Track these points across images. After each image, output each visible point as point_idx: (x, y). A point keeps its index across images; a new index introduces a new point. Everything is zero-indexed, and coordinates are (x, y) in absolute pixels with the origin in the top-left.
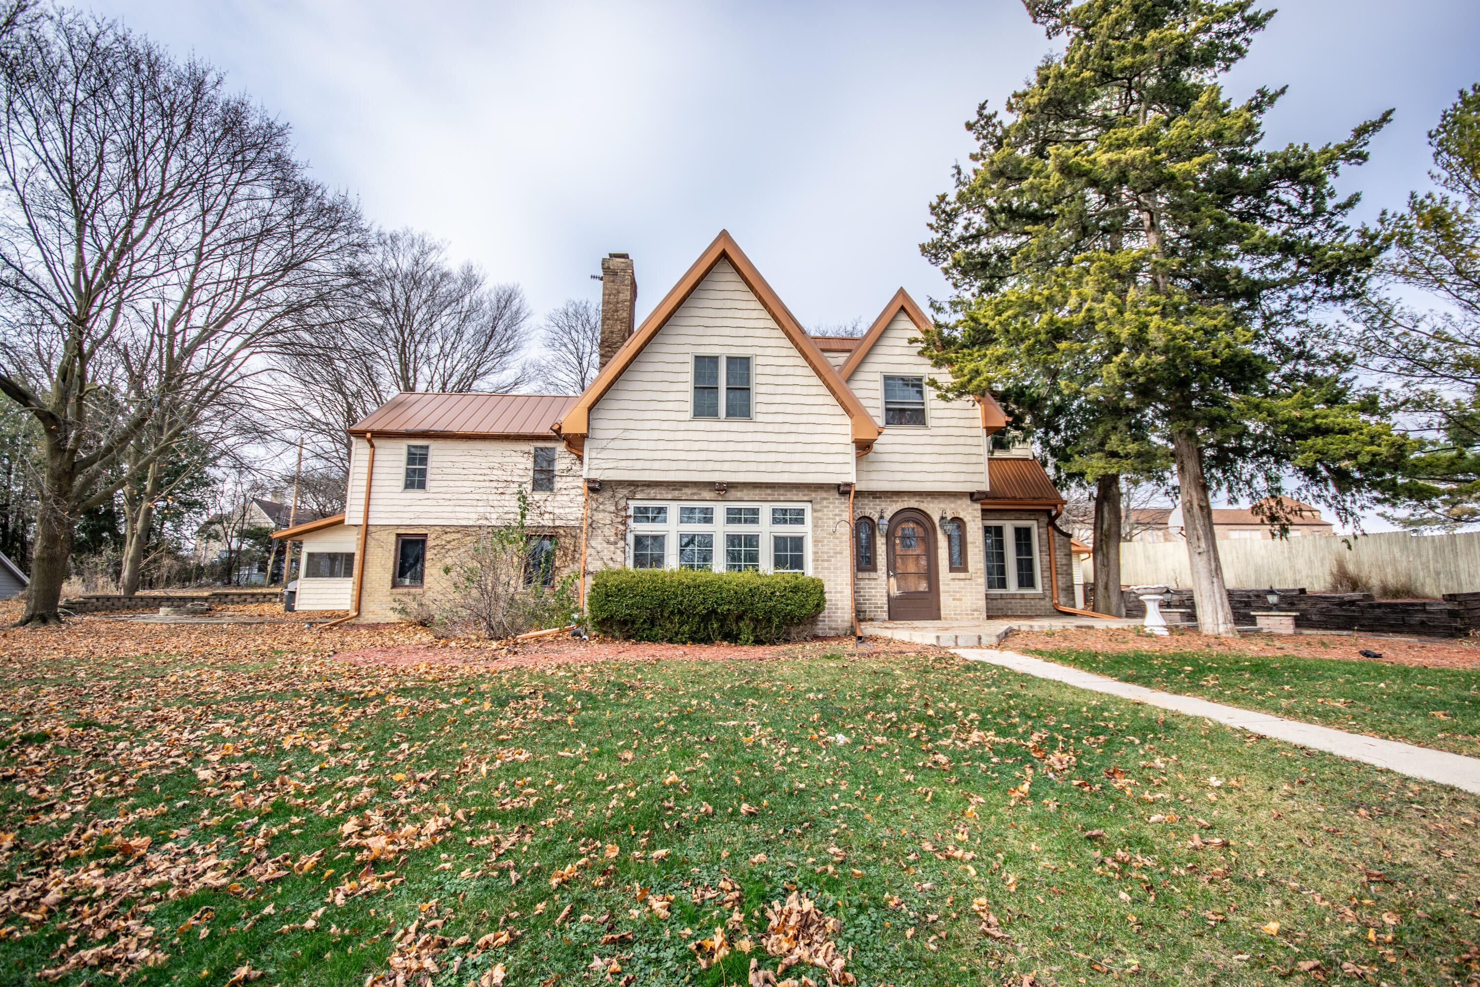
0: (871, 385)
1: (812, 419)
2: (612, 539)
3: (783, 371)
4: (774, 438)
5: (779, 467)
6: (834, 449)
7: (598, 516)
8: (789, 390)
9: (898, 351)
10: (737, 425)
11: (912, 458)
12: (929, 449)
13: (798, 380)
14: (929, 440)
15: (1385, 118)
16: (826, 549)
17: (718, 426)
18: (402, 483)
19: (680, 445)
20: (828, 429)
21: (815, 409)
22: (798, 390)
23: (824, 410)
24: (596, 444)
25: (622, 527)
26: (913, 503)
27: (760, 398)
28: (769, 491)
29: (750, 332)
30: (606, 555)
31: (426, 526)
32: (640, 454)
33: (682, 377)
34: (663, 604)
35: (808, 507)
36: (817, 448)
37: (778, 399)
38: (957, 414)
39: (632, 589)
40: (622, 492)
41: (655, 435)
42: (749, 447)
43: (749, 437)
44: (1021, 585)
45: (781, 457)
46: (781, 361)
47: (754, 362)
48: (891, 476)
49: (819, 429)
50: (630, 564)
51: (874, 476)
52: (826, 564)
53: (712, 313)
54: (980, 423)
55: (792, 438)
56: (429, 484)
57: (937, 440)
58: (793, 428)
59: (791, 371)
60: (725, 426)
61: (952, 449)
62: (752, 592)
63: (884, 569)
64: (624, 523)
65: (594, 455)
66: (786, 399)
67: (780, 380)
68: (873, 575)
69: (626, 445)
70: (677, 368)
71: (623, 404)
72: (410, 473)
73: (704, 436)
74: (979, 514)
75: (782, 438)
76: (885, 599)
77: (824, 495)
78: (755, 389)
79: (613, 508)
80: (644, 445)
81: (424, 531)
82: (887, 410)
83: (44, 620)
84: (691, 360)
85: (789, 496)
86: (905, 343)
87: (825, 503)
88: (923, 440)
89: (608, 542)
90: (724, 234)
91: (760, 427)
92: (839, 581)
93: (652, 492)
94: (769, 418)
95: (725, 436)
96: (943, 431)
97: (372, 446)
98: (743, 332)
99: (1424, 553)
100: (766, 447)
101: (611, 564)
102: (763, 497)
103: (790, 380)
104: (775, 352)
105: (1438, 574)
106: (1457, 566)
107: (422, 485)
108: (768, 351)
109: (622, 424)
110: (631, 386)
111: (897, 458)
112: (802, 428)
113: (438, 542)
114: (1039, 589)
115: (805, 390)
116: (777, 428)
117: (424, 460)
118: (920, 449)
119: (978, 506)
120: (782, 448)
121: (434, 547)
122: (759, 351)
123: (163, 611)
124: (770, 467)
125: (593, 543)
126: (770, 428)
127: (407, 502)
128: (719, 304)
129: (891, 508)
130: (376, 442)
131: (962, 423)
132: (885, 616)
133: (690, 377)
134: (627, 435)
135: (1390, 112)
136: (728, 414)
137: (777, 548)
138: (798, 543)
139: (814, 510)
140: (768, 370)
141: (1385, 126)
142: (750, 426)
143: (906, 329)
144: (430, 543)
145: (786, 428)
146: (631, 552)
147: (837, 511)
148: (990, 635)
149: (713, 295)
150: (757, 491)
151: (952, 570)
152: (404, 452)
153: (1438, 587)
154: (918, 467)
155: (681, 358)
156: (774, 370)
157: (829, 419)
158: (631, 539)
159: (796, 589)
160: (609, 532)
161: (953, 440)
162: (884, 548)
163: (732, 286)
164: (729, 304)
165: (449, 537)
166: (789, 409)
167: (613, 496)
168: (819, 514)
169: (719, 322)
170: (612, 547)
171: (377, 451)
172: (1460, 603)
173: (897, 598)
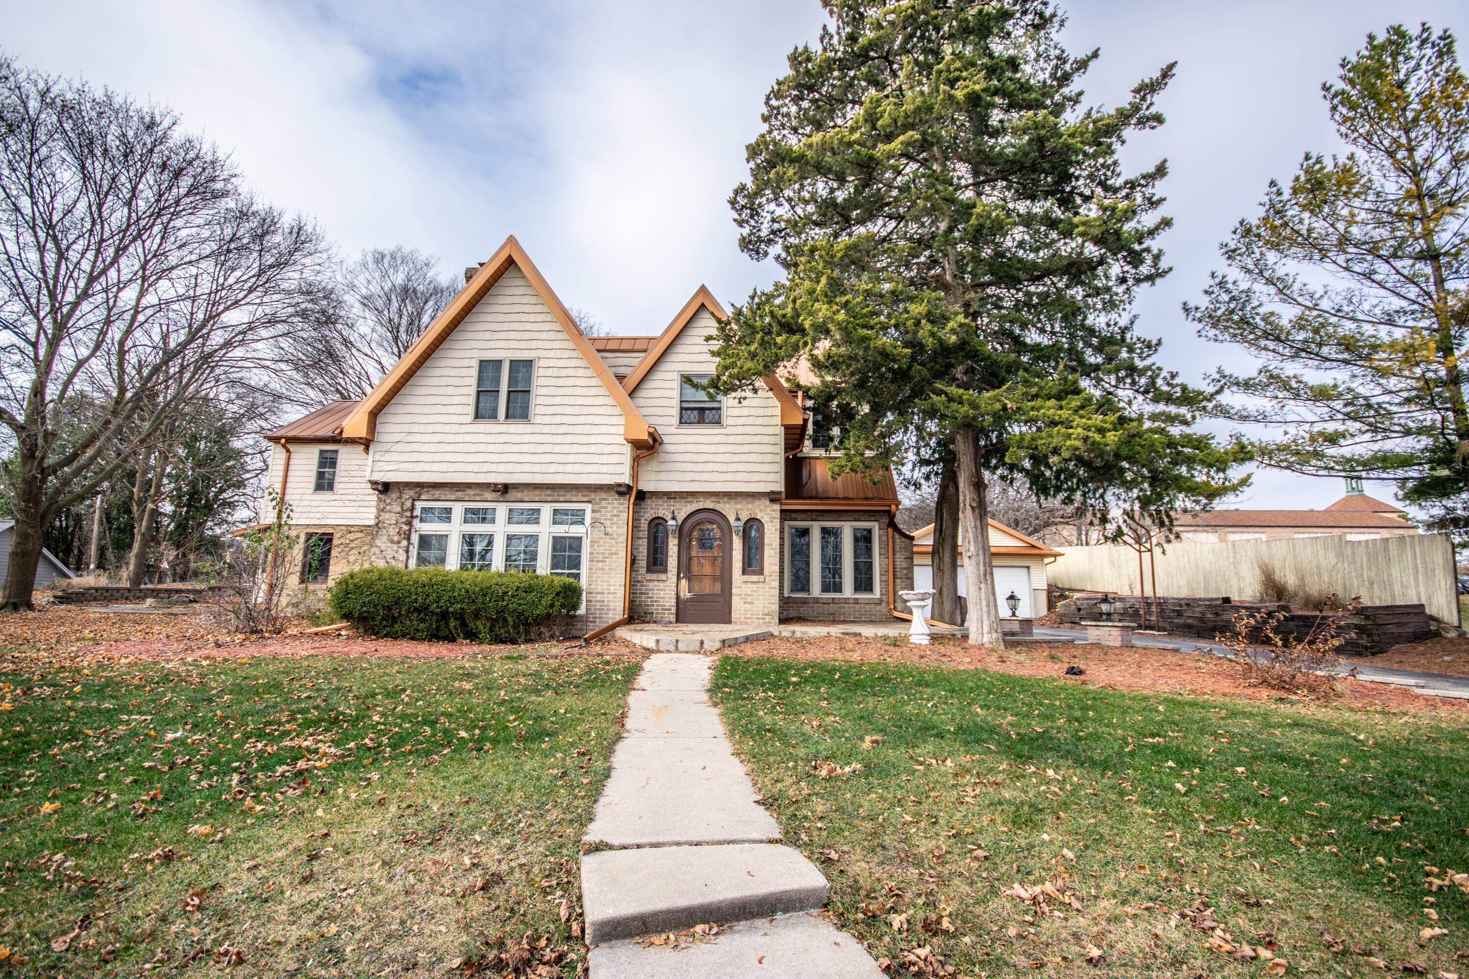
0: (668, 385)
1: (590, 420)
2: (396, 538)
3: (564, 372)
4: (549, 439)
5: (553, 468)
6: (609, 449)
7: (385, 516)
8: (569, 391)
9: (697, 349)
10: (516, 427)
11: (703, 458)
12: (722, 448)
13: (578, 382)
14: (723, 439)
15: (1167, 73)
16: (601, 549)
17: (496, 428)
18: (312, 486)
19: (459, 448)
20: (604, 429)
21: (594, 410)
22: (578, 391)
23: (602, 410)
24: (380, 447)
25: (405, 528)
26: (709, 504)
27: (539, 400)
28: (549, 492)
29: (535, 335)
30: (389, 554)
31: (332, 526)
32: (421, 457)
33: (468, 381)
34: (398, 602)
35: (588, 508)
36: (593, 449)
37: (557, 400)
38: (753, 412)
39: (370, 587)
40: (409, 494)
41: (437, 438)
42: (526, 448)
43: (526, 438)
44: (858, 588)
45: (554, 458)
46: (563, 363)
47: (536, 365)
48: (681, 476)
49: (596, 430)
50: (413, 563)
51: (663, 476)
52: (600, 565)
53: (500, 318)
54: (778, 421)
55: (569, 439)
56: (336, 486)
57: (732, 439)
58: (570, 429)
59: (572, 372)
60: (503, 428)
61: (746, 448)
62: (484, 592)
63: (675, 571)
64: (409, 524)
65: (377, 458)
66: (565, 400)
67: (560, 382)
68: (662, 576)
69: (409, 447)
70: (463, 372)
71: (409, 409)
72: (320, 475)
73: (482, 438)
74: (778, 515)
75: (558, 439)
76: (673, 602)
77: (604, 496)
78: (535, 391)
79: (399, 509)
80: (425, 448)
81: (331, 531)
82: (682, 409)
83: (15, 608)
84: (475, 364)
85: (568, 497)
86: (701, 340)
87: (604, 503)
88: (716, 439)
89: (392, 542)
90: (511, 240)
91: (537, 429)
92: (613, 581)
93: (437, 493)
94: (547, 420)
95: (503, 438)
96: (739, 430)
97: (288, 451)
98: (527, 336)
99: (1358, 560)
100: (541, 449)
101: (393, 562)
102: (543, 498)
103: (571, 381)
104: (558, 354)
105: (1372, 583)
106: (1389, 575)
107: (330, 487)
108: (552, 354)
109: (406, 428)
110: (418, 391)
111: (688, 457)
112: (578, 430)
113: (343, 541)
114: (877, 593)
115: (585, 391)
116: (554, 429)
117: (333, 464)
118: (713, 449)
119: (777, 507)
120: (557, 449)
121: (338, 546)
122: (542, 354)
123: (149, 601)
124: (544, 468)
125: (378, 542)
126: (547, 429)
127: (317, 503)
128: (507, 309)
129: (684, 510)
130: (291, 447)
131: (759, 421)
132: (673, 618)
133: (473, 381)
134: (411, 438)
135: (1171, 66)
136: (507, 417)
137: (554, 549)
138: (576, 543)
139: (593, 511)
140: (549, 372)
141: (1170, 82)
142: (528, 428)
143: (707, 326)
144: (336, 542)
145: (562, 429)
146: (414, 551)
147: (615, 512)
148: (713, 641)
149: (502, 300)
150: (538, 492)
151: (744, 572)
152: (316, 455)
153: (1372, 598)
154: (710, 467)
155: (466, 363)
156: (555, 372)
157: (605, 420)
158: (415, 538)
159: (528, 590)
160: (393, 531)
161: (749, 439)
162: (676, 549)
163: (522, 290)
164: (517, 308)
165: (352, 536)
166: (568, 410)
167: (400, 497)
168: (597, 515)
169: (506, 327)
170: (395, 547)
171: (293, 456)
172: (1367, 618)
173: (687, 600)
